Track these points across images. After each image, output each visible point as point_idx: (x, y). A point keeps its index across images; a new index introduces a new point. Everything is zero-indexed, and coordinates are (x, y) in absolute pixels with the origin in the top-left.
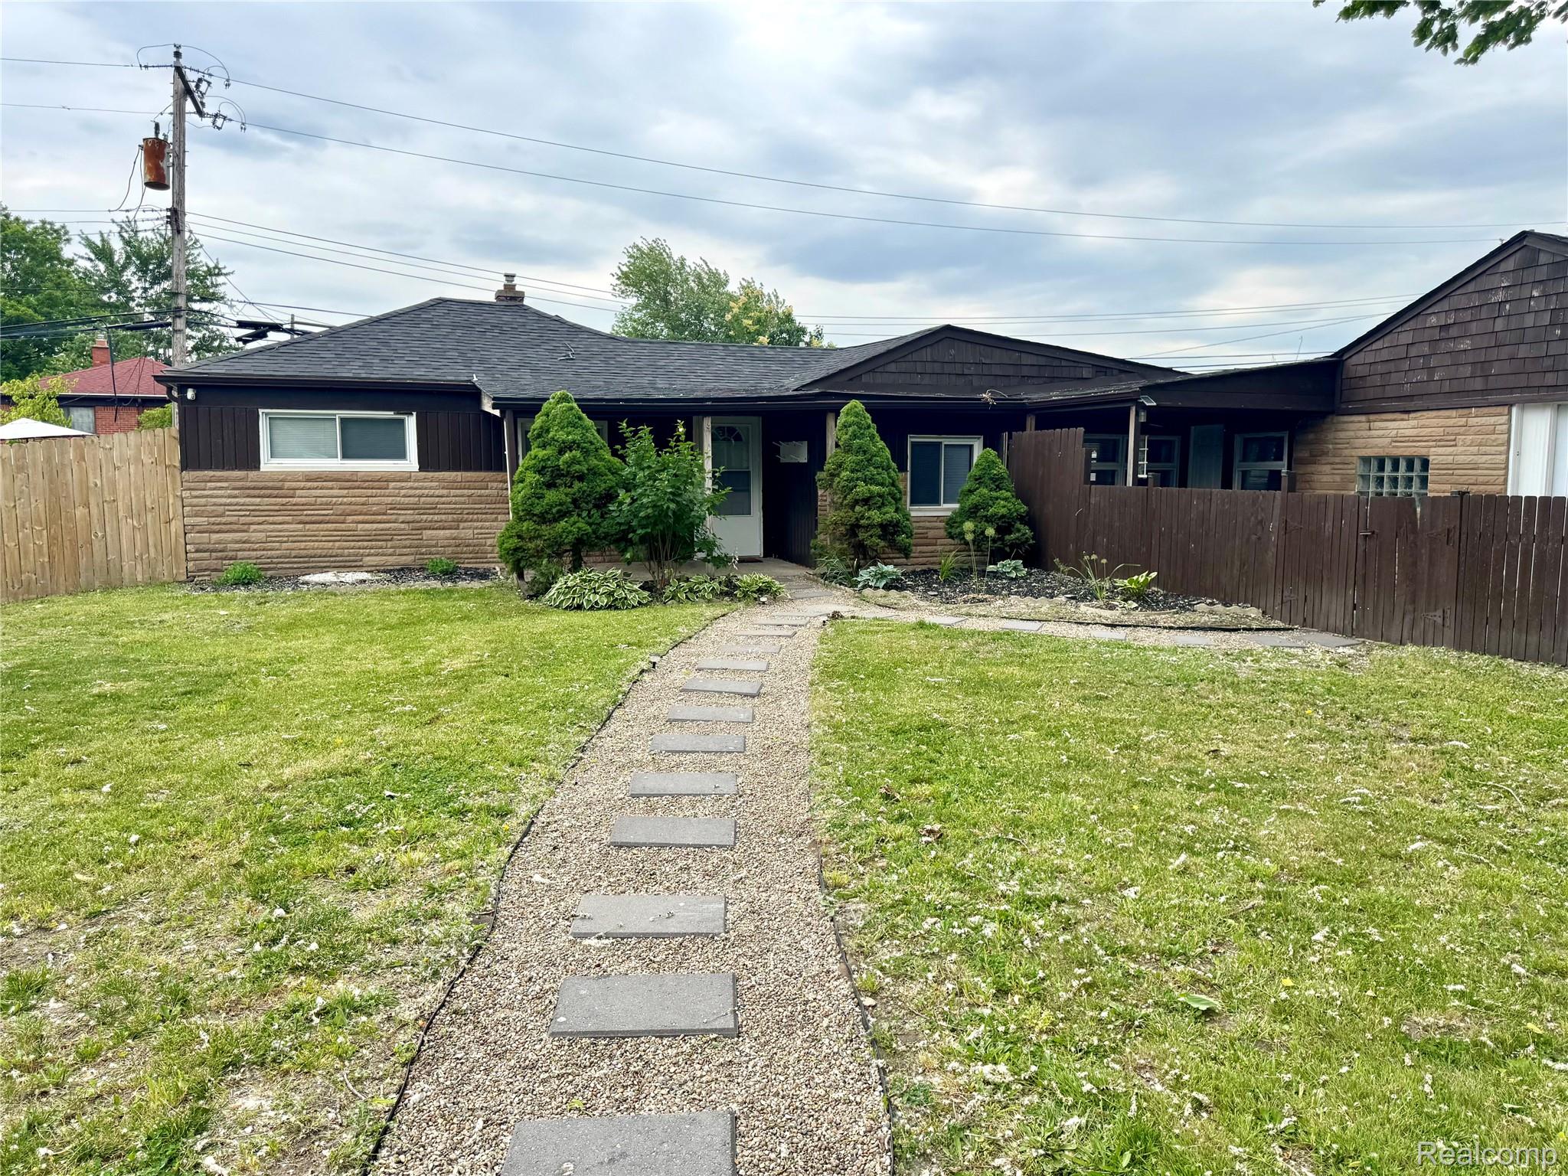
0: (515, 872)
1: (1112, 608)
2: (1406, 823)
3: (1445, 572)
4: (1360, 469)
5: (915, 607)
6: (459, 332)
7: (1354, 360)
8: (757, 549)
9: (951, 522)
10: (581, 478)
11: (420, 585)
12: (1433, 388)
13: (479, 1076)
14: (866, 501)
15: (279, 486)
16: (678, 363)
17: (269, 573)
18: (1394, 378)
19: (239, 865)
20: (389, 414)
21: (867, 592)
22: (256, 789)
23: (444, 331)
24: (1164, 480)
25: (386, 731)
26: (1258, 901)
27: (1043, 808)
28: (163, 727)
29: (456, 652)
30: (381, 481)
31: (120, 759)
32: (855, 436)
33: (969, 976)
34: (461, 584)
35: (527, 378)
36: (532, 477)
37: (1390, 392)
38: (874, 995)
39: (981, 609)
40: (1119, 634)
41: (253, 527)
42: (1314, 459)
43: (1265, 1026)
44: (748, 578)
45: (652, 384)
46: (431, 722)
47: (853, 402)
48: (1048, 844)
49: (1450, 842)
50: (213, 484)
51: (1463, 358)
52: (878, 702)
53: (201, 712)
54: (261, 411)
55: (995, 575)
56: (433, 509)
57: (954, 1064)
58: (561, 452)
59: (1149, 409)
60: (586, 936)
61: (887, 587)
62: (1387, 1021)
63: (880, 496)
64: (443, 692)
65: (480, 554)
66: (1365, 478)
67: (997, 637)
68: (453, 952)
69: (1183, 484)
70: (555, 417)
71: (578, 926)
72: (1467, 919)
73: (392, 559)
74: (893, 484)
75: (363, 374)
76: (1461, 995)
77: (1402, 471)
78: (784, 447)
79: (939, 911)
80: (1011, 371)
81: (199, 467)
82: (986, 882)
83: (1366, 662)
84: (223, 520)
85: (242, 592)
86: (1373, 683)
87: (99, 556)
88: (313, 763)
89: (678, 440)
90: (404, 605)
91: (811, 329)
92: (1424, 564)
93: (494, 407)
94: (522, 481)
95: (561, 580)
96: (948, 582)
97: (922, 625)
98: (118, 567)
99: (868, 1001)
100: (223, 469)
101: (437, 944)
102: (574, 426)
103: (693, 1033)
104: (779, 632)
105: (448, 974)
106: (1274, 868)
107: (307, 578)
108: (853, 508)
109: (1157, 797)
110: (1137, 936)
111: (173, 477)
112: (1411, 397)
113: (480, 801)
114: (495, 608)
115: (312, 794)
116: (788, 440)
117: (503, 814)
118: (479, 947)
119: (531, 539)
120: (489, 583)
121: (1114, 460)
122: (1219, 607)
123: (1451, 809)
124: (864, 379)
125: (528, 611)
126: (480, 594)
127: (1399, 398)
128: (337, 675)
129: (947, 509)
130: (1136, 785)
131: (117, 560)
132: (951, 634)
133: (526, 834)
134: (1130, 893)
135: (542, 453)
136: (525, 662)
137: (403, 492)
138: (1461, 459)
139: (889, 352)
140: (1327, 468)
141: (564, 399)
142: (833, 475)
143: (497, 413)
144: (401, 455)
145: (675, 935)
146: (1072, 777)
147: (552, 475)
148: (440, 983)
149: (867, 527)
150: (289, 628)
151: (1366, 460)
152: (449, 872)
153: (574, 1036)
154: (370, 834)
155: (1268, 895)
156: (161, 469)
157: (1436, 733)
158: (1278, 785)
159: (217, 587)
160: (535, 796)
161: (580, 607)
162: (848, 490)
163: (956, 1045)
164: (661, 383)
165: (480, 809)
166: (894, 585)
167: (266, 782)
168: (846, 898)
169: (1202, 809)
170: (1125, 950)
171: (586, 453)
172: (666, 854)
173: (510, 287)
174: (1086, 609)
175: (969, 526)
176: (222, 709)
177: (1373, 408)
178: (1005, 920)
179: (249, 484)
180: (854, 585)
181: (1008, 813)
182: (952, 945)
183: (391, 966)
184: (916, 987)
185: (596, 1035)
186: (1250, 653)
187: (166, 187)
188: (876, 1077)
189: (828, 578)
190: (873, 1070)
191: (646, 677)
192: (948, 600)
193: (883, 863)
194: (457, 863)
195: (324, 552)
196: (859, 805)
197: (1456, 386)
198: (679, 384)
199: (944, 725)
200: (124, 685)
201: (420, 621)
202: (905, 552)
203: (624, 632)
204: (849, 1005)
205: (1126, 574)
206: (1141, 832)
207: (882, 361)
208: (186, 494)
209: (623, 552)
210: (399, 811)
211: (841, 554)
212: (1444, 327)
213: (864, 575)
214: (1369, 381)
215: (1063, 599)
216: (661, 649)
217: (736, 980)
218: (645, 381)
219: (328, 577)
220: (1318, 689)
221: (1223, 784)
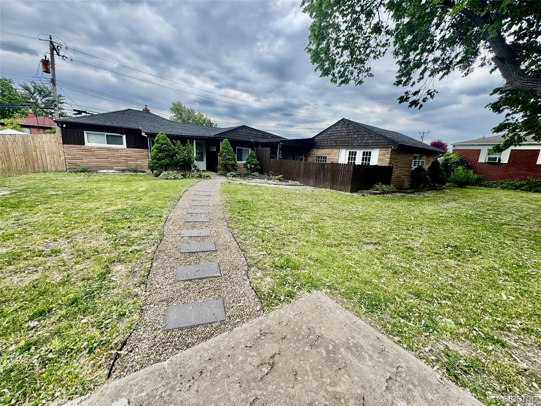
0: (166, 227)
1: (275, 181)
2: (323, 215)
3: (329, 176)
4: (316, 158)
5: (239, 181)
6: (135, 117)
7: (316, 139)
8: (205, 169)
9: (245, 165)
10: (167, 151)
11: (129, 173)
12: (328, 145)
13: (167, 261)
14: (229, 159)
15: (90, 150)
16: (187, 128)
17: (89, 170)
18: (322, 142)
19: (102, 227)
20: (119, 135)
21: (229, 177)
22: (101, 213)
23: (131, 116)
24: (283, 158)
25: (130, 202)
26: (302, 226)
27: (267, 214)
28: (72, 201)
29: (141, 187)
30: (118, 150)
31: (63, 207)
32: (226, 146)
33: (257, 239)
34: (138, 174)
35: (152, 128)
36: (155, 150)
37: (321, 145)
38: (241, 243)
39: (251, 181)
40: (276, 186)
41: (84, 159)
42: (308, 156)
43: (305, 244)
44: (204, 174)
45: (182, 132)
46: (140, 200)
47: (226, 139)
48: (268, 219)
49: (330, 217)
50: (72, 148)
51: (333, 140)
52: (234, 197)
53: (81, 198)
54: (84, 131)
55: (253, 175)
56: (130, 157)
57: (256, 252)
58: (162, 145)
59: (281, 145)
60: (183, 237)
61: (233, 177)
62: (322, 242)
63: (231, 158)
64: (141, 194)
65: (142, 167)
66: (316, 160)
67: (255, 186)
68: (156, 241)
69: (286, 159)
70: (160, 138)
71: (181, 235)
72: (333, 228)
73: (121, 168)
74: (234, 156)
75: (112, 125)
76: (333, 238)
77: (322, 159)
78: (211, 147)
79: (251, 230)
80: (256, 136)
81: (68, 143)
82: (258, 225)
83: (316, 191)
84: (76, 157)
85: (83, 174)
86: (318, 194)
87: (40, 164)
88: (113, 208)
89: (188, 144)
90: (126, 177)
91: (215, 124)
92: (326, 175)
93: (146, 134)
94: (153, 151)
95: (163, 173)
96: (244, 176)
97: (241, 184)
98: (46, 167)
99: (240, 244)
100: (75, 144)
101: (153, 239)
102: (165, 140)
103: (208, 251)
104: (212, 184)
105: (156, 245)
106: (304, 221)
107: (99, 171)
108: (225, 160)
109: (285, 212)
110: (284, 232)
111: (61, 146)
112: (324, 146)
113: (155, 215)
114: (148, 179)
115: (115, 214)
116: (211, 146)
117: (161, 217)
118: (162, 240)
119: (156, 164)
120: (145, 174)
121: (274, 154)
122: (293, 182)
123: (330, 212)
124: (228, 134)
125: (156, 179)
126: (144, 176)
127: (322, 146)
128: (114, 191)
129: (244, 162)
130: (281, 210)
131: (46, 166)
132: (246, 185)
133: (166, 220)
134: (282, 226)
135: (157, 145)
136: (158, 189)
137: (123, 153)
138: (332, 157)
139: (233, 129)
140: (310, 158)
141: (162, 134)
142: (222, 154)
143: (146, 136)
144: (122, 144)
145: (201, 236)
146: (271, 209)
147: (160, 150)
148: (155, 246)
149: (228, 165)
150: (98, 181)
151: (317, 157)
152: (152, 227)
153: (185, 253)
154: (132, 221)
155: (304, 225)
156: (57, 144)
157: (328, 201)
158: (304, 209)
159: (76, 172)
160: (167, 214)
161: (168, 179)
162: (224, 157)
163: (256, 250)
164: (183, 132)
165: (155, 216)
166: (234, 176)
167: (103, 212)
168: (233, 229)
169: (293, 213)
170: (282, 234)
171: (168, 146)
172: (197, 223)
173: (146, 108)
174: (270, 182)
175: (249, 165)
176: (87, 198)
177: (318, 148)
178: (262, 231)
179: (82, 149)
180: (226, 176)
181: (261, 215)
182: (254, 235)
183: (144, 244)
184: (248, 242)
185: (189, 253)
186: (298, 189)
187: (50, 73)
188: (243, 255)
189: (221, 175)
190: (242, 254)
191: (185, 192)
192: (245, 179)
193: (240, 223)
194: (153, 225)
195: (103, 165)
196: (234, 214)
197: (331, 144)
198: (188, 132)
199: (247, 201)
200: (58, 192)
201: (130, 181)
202: (236, 170)
203: (179, 184)
204: (237, 245)
205: (277, 175)
206: (283, 217)
207: (231, 131)
208: (64, 150)
209: (177, 167)
210: (137, 216)
211: (223, 170)
212: (330, 134)
213: (228, 174)
214: (318, 143)
215: (266, 180)
216: (188, 187)
217: (215, 243)
218: (180, 131)
219: (105, 171)
220: (309, 195)
221: (296, 209)
